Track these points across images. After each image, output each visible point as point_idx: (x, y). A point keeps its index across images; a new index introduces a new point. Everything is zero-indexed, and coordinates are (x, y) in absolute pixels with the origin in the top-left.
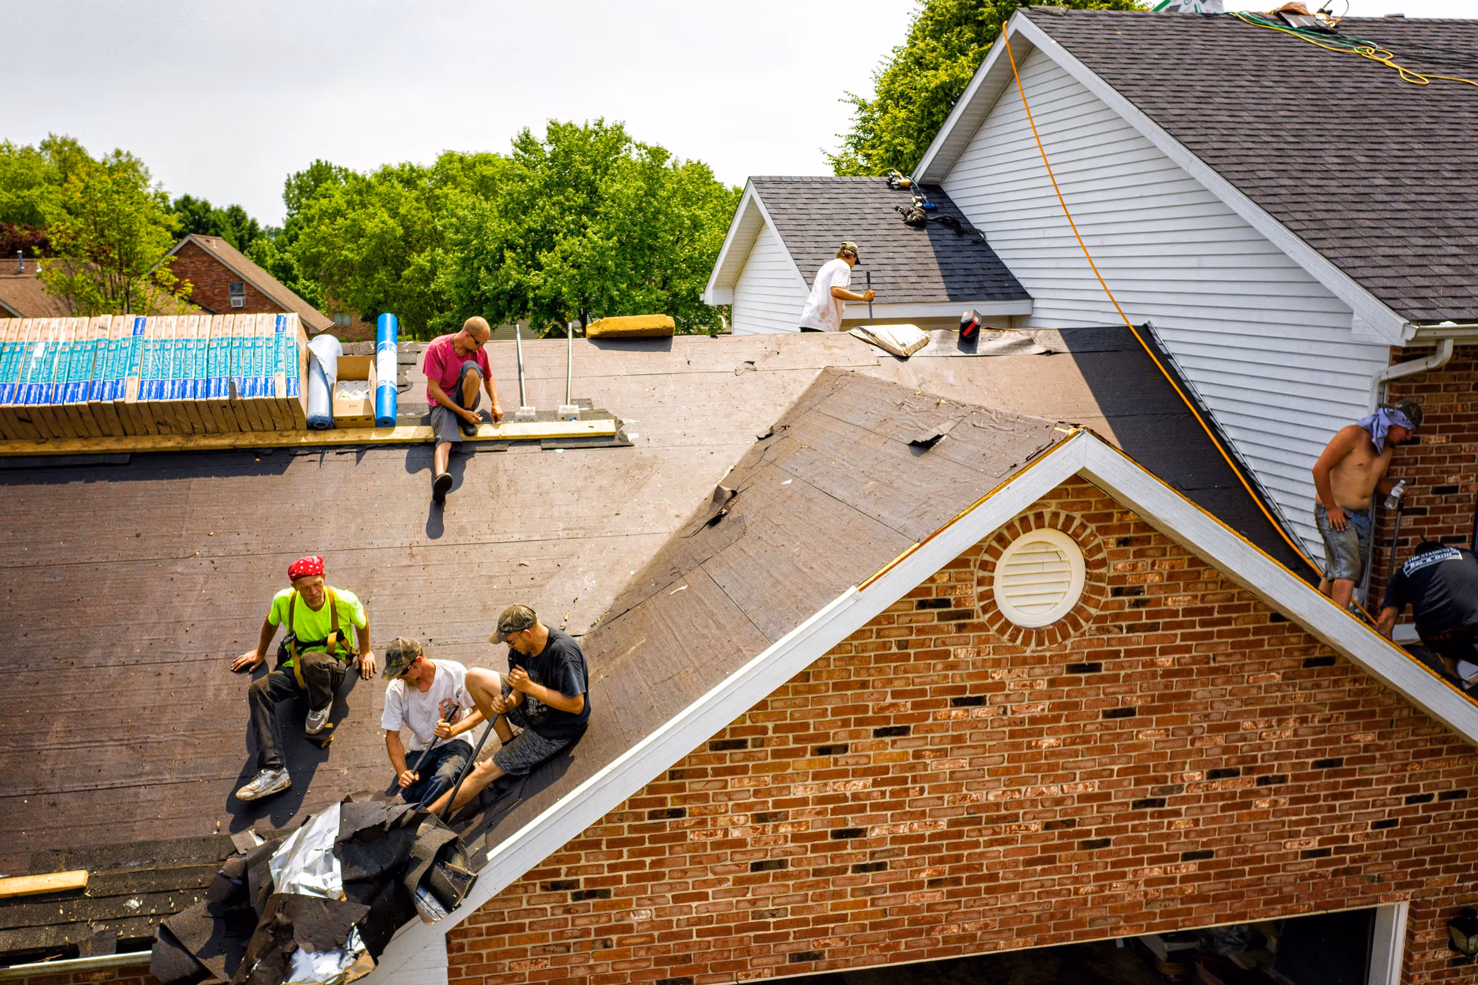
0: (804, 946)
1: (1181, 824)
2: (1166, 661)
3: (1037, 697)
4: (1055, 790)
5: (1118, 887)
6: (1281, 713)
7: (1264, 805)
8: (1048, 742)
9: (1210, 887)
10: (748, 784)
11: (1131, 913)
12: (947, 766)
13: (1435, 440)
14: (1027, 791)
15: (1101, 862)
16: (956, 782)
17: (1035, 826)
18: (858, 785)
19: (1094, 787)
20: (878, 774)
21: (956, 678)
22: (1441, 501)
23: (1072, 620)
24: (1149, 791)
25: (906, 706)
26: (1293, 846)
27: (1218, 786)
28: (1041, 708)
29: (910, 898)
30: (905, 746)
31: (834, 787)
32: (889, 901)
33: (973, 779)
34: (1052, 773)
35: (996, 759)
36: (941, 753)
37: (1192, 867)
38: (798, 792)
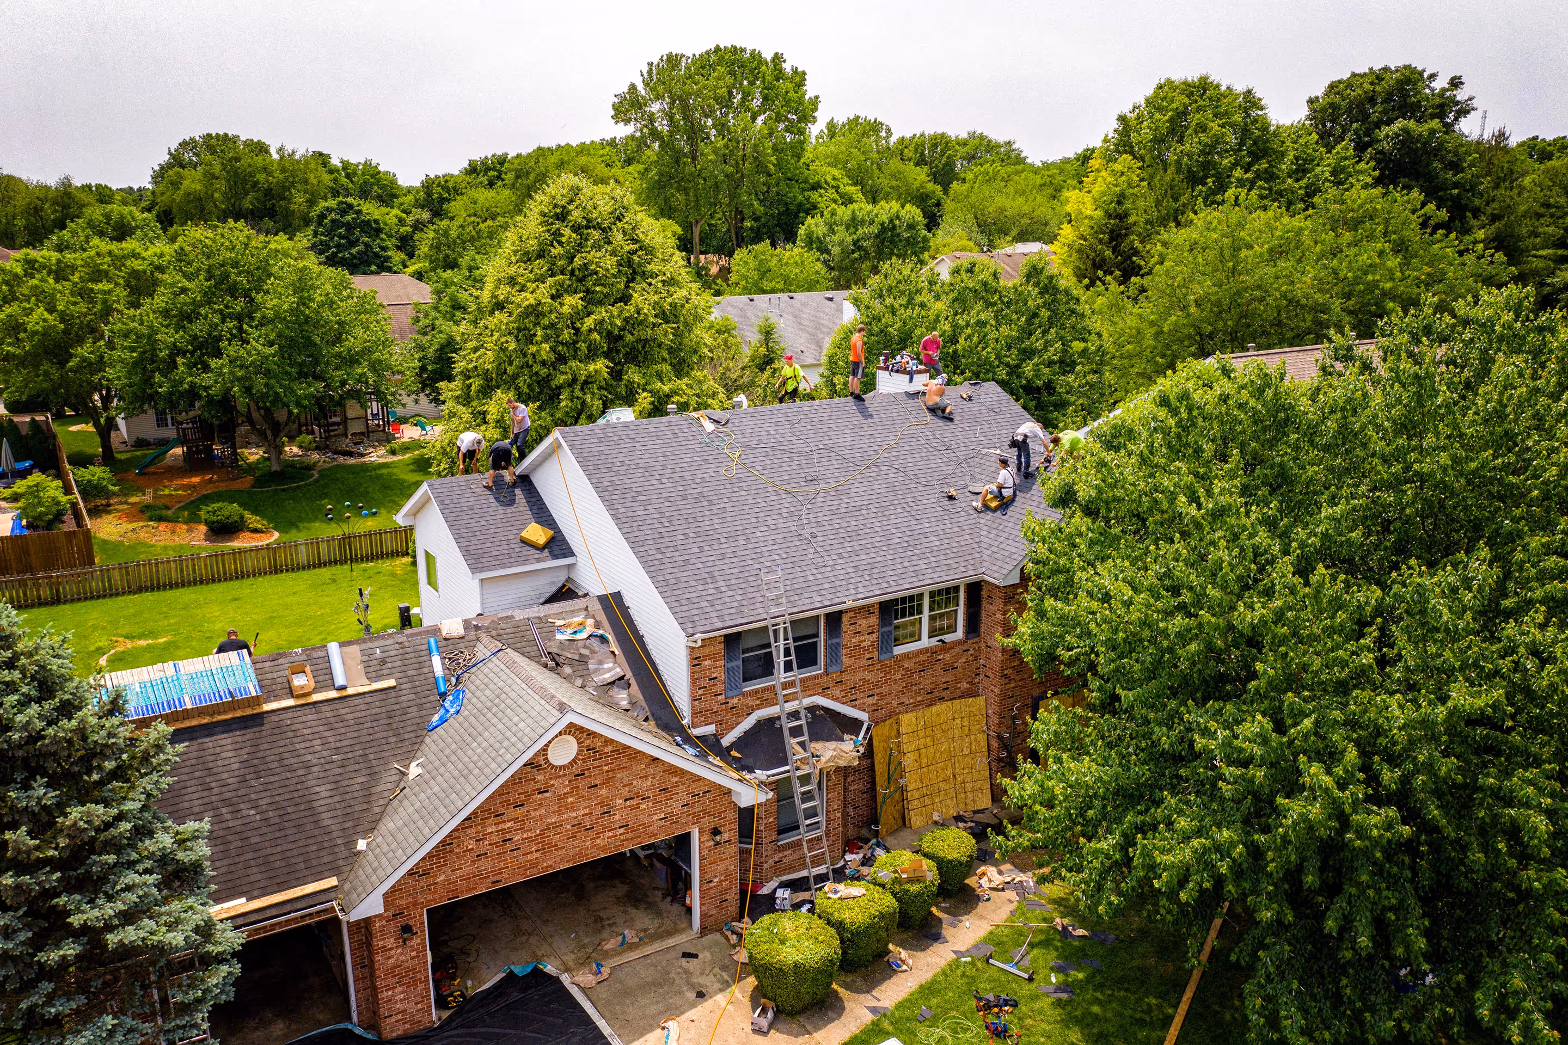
0: (495, 879)
1: (617, 817)
2: (606, 768)
3: (565, 787)
4: (574, 814)
5: (598, 841)
6: (646, 777)
7: (644, 806)
8: (570, 800)
9: (628, 836)
10: (473, 830)
11: (604, 849)
12: (538, 813)
13: (707, 663)
14: (565, 816)
15: (592, 834)
16: (541, 818)
17: (569, 827)
18: (509, 824)
19: (587, 811)
20: (515, 820)
21: (538, 786)
22: (712, 682)
23: (574, 761)
24: (605, 809)
25: (523, 797)
26: (656, 818)
27: (628, 803)
28: (567, 790)
29: (529, 857)
30: (524, 809)
31: (501, 827)
32: (522, 859)
33: (546, 816)
34: (572, 809)
35: (553, 808)
36: (536, 810)
37: (622, 830)
38: (489, 830)
